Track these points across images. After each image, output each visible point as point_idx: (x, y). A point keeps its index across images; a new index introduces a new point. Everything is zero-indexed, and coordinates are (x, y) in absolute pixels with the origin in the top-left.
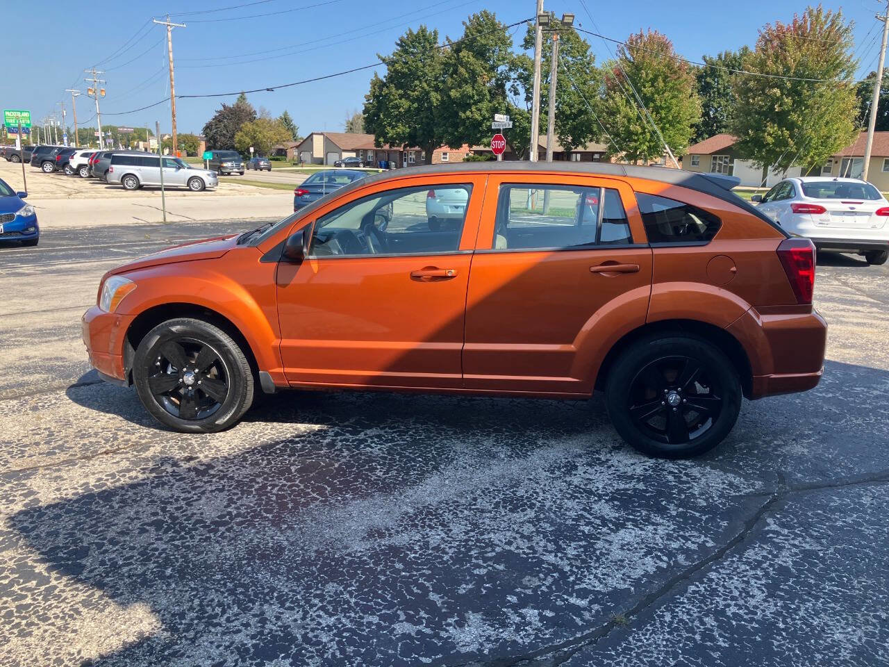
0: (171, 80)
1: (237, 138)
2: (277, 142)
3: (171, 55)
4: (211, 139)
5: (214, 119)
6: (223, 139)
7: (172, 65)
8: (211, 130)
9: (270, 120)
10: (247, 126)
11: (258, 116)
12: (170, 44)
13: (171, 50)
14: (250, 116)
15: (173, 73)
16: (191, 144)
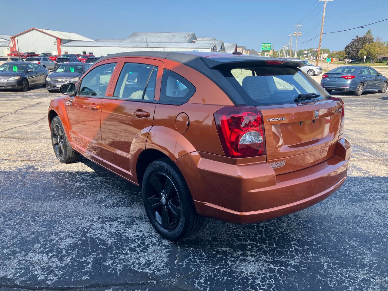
0: (322, 26)
1: (360, 52)
2: (381, 54)
3: (324, 15)
4: (347, 52)
5: (351, 43)
6: (353, 52)
7: (324, 19)
8: (348, 48)
9: (379, 43)
10: (367, 46)
11: (375, 41)
12: (325, 10)
13: (324, 12)
14: (370, 41)
15: (323, 23)
16: (342, 55)
